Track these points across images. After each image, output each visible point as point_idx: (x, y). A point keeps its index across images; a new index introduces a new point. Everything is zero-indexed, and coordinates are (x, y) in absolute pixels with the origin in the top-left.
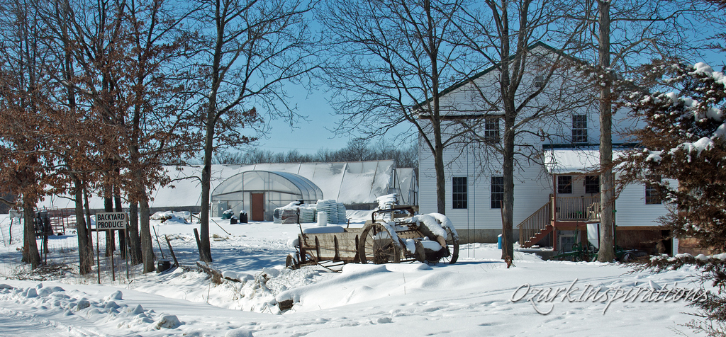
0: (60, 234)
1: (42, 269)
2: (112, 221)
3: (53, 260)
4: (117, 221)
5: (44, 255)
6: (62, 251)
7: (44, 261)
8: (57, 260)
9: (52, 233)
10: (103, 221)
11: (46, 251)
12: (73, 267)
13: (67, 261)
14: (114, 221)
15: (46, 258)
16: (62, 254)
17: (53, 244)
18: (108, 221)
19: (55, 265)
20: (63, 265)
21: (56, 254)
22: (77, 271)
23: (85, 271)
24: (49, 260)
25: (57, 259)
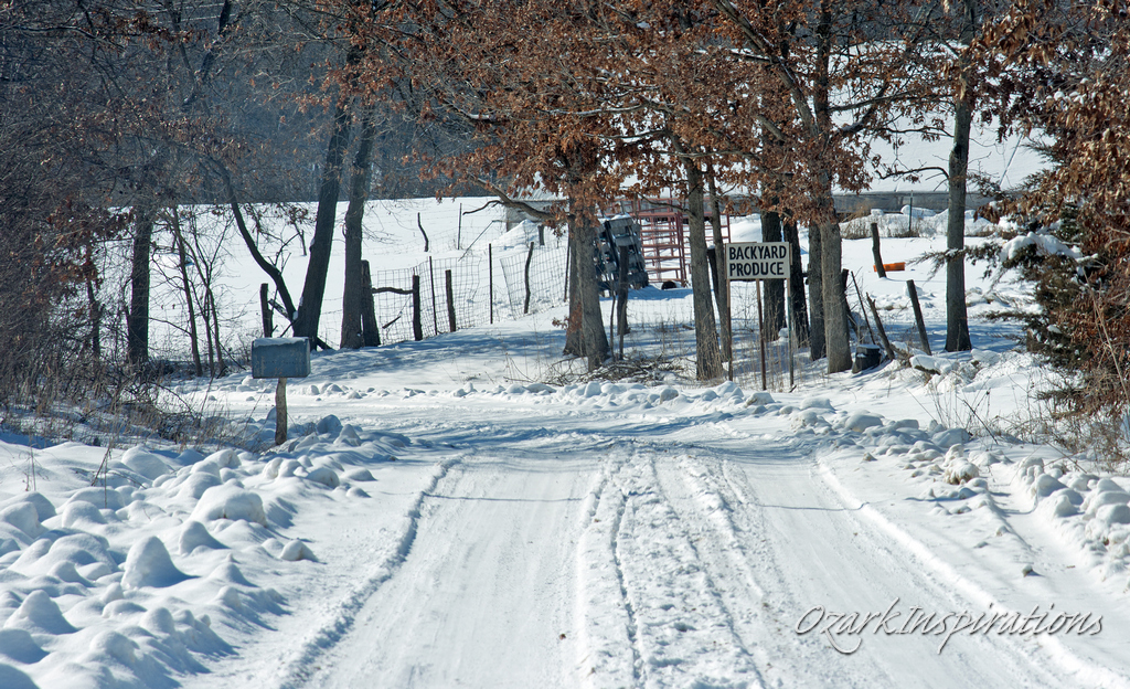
0: (669, 285)
1: (610, 370)
2: (759, 261)
3: (638, 349)
4: (770, 261)
5: (617, 339)
6: (663, 329)
7: (617, 351)
8: (649, 350)
9: (645, 283)
10: (740, 261)
11: (624, 328)
12: (683, 363)
13: (669, 352)
14: (764, 261)
15: (622, 346)
16: (660, 336)
17: (642, 311)
18: (751, 262)
19: (643, 360)
20: (660, 359)
21: (647, 336)
22: (692, 373)
23: (707, 372)
24: (630, 349)
25: (648, 348)
